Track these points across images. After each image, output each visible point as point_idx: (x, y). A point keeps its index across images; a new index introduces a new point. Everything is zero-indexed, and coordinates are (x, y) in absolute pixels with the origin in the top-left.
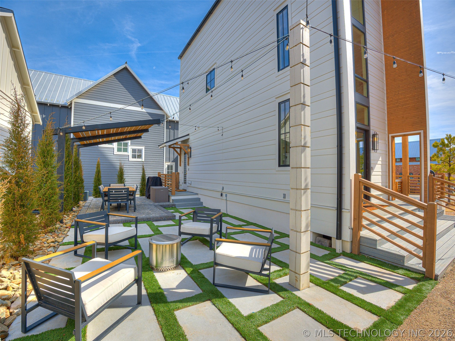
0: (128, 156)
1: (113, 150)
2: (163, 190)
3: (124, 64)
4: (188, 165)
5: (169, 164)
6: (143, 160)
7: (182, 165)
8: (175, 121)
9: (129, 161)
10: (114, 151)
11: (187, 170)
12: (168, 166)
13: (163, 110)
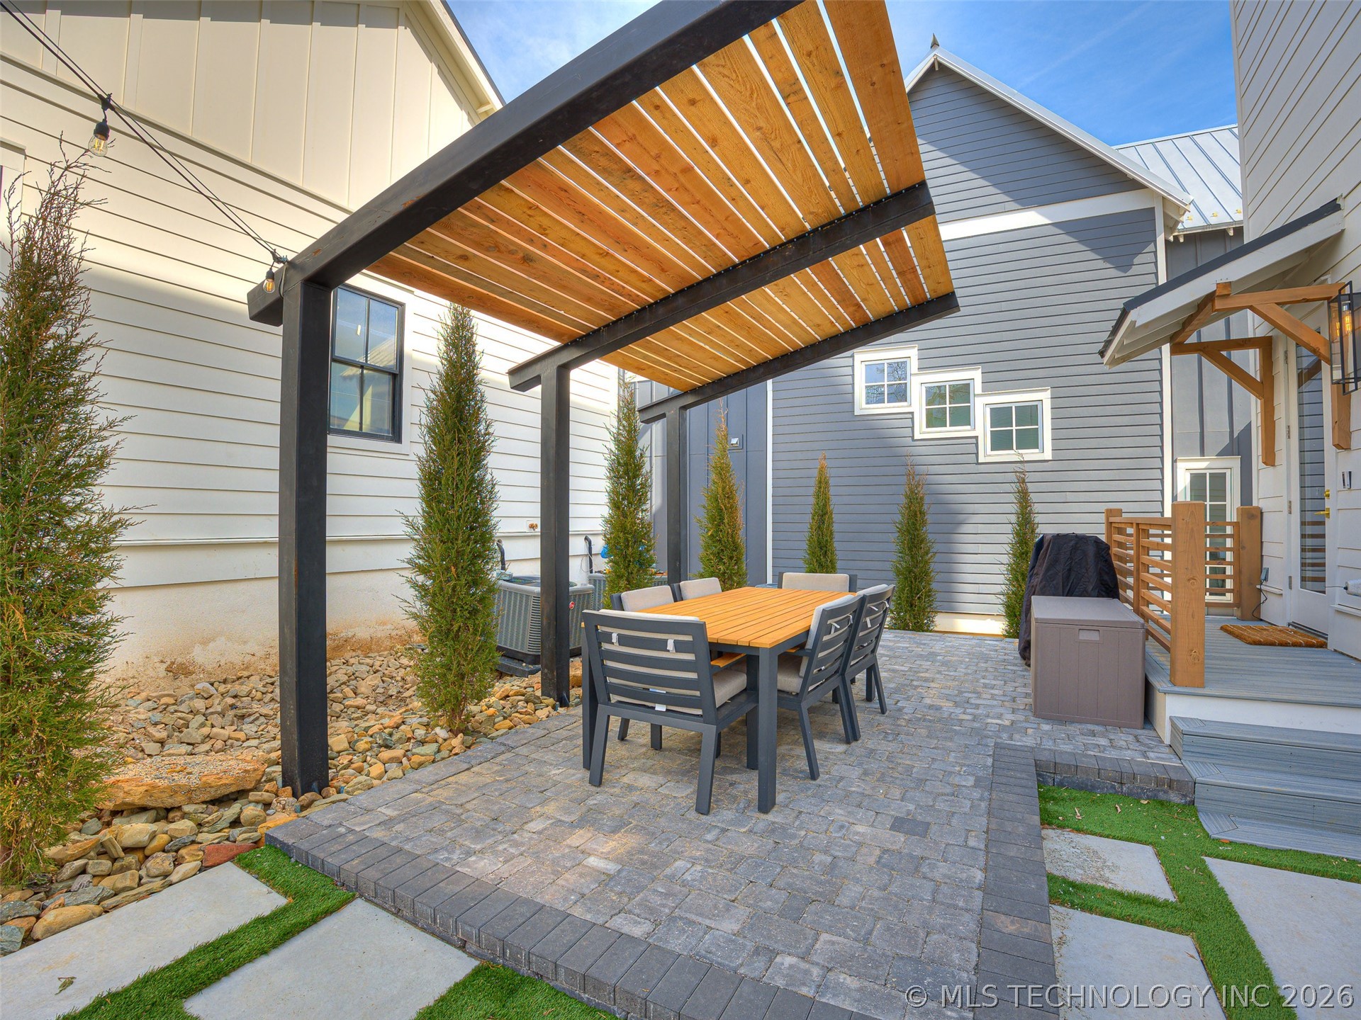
0: (974, 441)
1: (908, 422)
2: (1094, 636)
3: (928, 54)
4: (1343, 444)
5: (1203, 465)
6: (1048, 455)
7: (1281, 457)
8: (1224, 232)
9: (978, 463)
10: (913, 428)
11: (1332, 482)
12: (1197, 480)
13: (1142, 187)
